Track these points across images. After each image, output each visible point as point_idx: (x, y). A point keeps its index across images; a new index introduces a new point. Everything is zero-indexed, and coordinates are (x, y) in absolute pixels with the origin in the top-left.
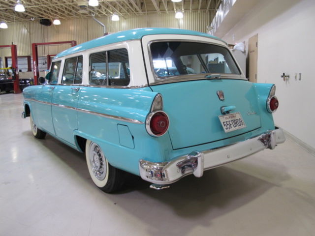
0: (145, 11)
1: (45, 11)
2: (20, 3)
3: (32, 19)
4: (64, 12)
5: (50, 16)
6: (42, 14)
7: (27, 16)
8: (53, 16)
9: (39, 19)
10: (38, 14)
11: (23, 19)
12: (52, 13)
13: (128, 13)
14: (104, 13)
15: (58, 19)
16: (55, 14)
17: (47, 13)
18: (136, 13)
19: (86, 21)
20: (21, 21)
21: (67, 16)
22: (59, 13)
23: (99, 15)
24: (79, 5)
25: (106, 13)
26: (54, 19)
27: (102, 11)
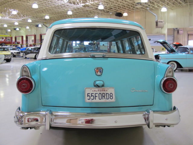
0: (187, 3)
1: (119, 9)
2: (101, 4)
3: (110, 13)
4: (130, 8)
5: (122, 11)
6: (117, 10)
7: (109, 11)
8: (123, 10)
9: (115, 13)
10: (114, 10)
11: (106, 14)
12: (123, 9)
13: (174, 5)
14: (156, 7)
15: (126, 12)
16: (124, 10)
17: (120, 9)
18: (180, 5)
19: (145, 13)
20: (105, 15)
21: (132, 10)
22: (127, 9)
23: (153, 8)
24: (136, 2)
25: (158, 7)
26: (124, 12)
27: (155, 5)
